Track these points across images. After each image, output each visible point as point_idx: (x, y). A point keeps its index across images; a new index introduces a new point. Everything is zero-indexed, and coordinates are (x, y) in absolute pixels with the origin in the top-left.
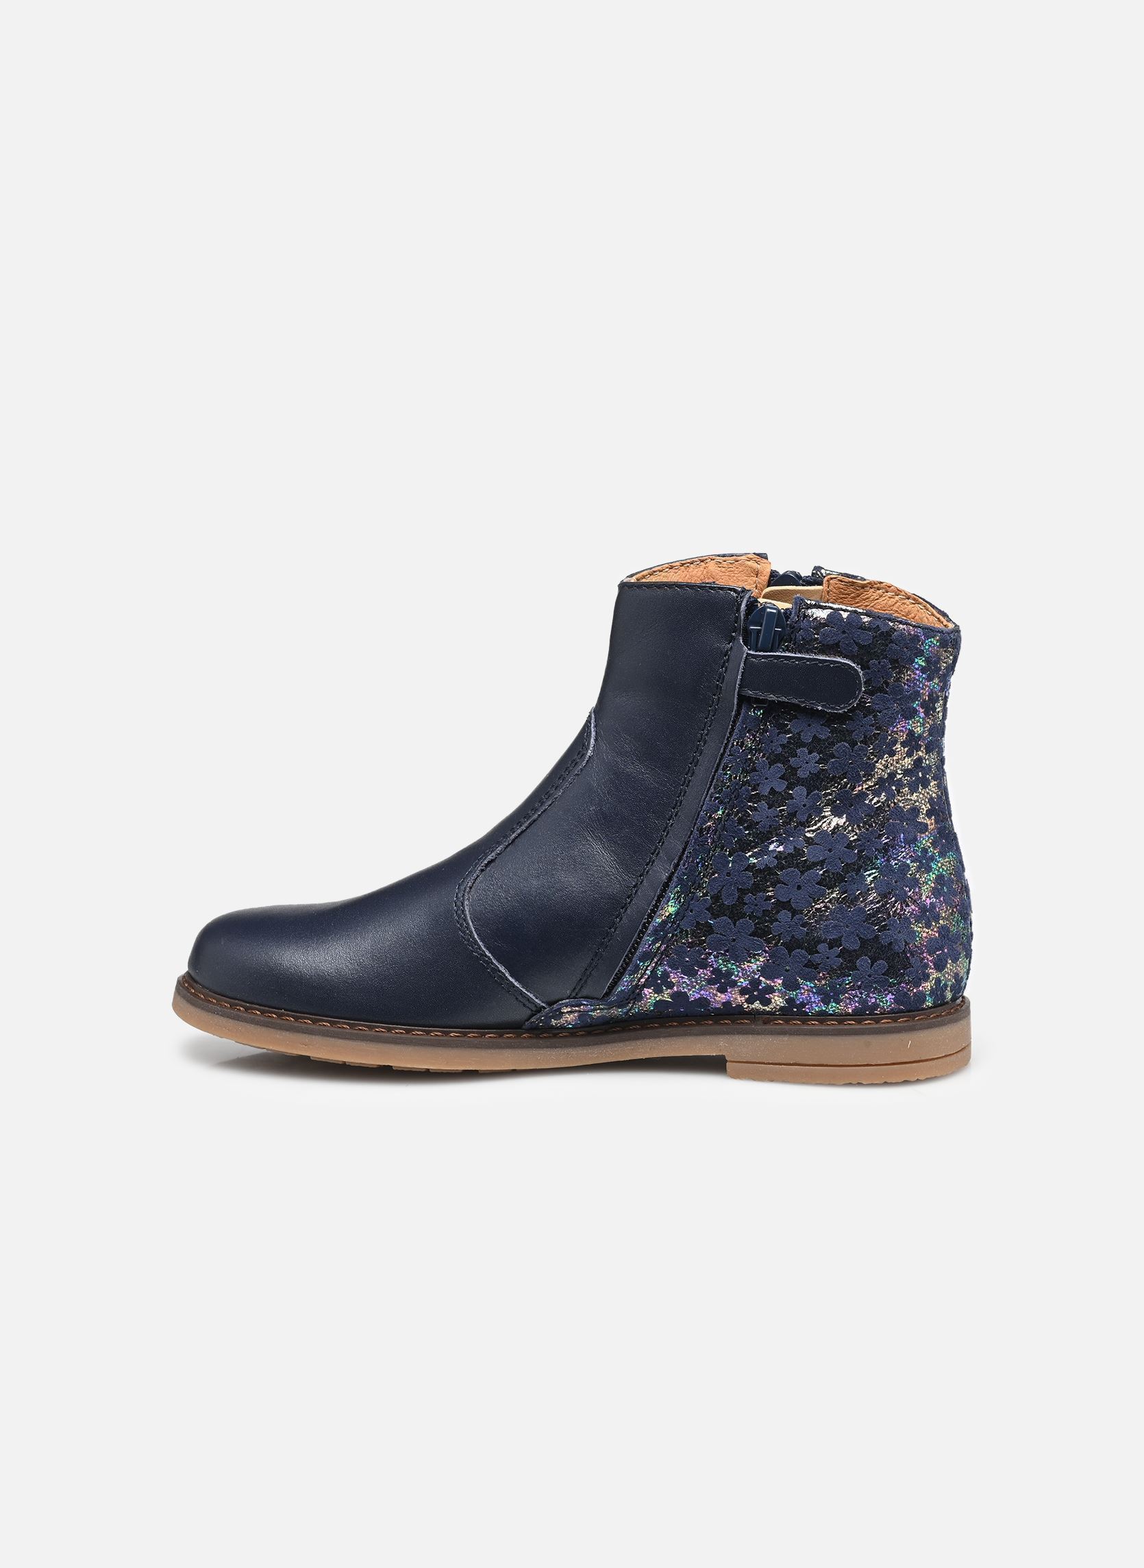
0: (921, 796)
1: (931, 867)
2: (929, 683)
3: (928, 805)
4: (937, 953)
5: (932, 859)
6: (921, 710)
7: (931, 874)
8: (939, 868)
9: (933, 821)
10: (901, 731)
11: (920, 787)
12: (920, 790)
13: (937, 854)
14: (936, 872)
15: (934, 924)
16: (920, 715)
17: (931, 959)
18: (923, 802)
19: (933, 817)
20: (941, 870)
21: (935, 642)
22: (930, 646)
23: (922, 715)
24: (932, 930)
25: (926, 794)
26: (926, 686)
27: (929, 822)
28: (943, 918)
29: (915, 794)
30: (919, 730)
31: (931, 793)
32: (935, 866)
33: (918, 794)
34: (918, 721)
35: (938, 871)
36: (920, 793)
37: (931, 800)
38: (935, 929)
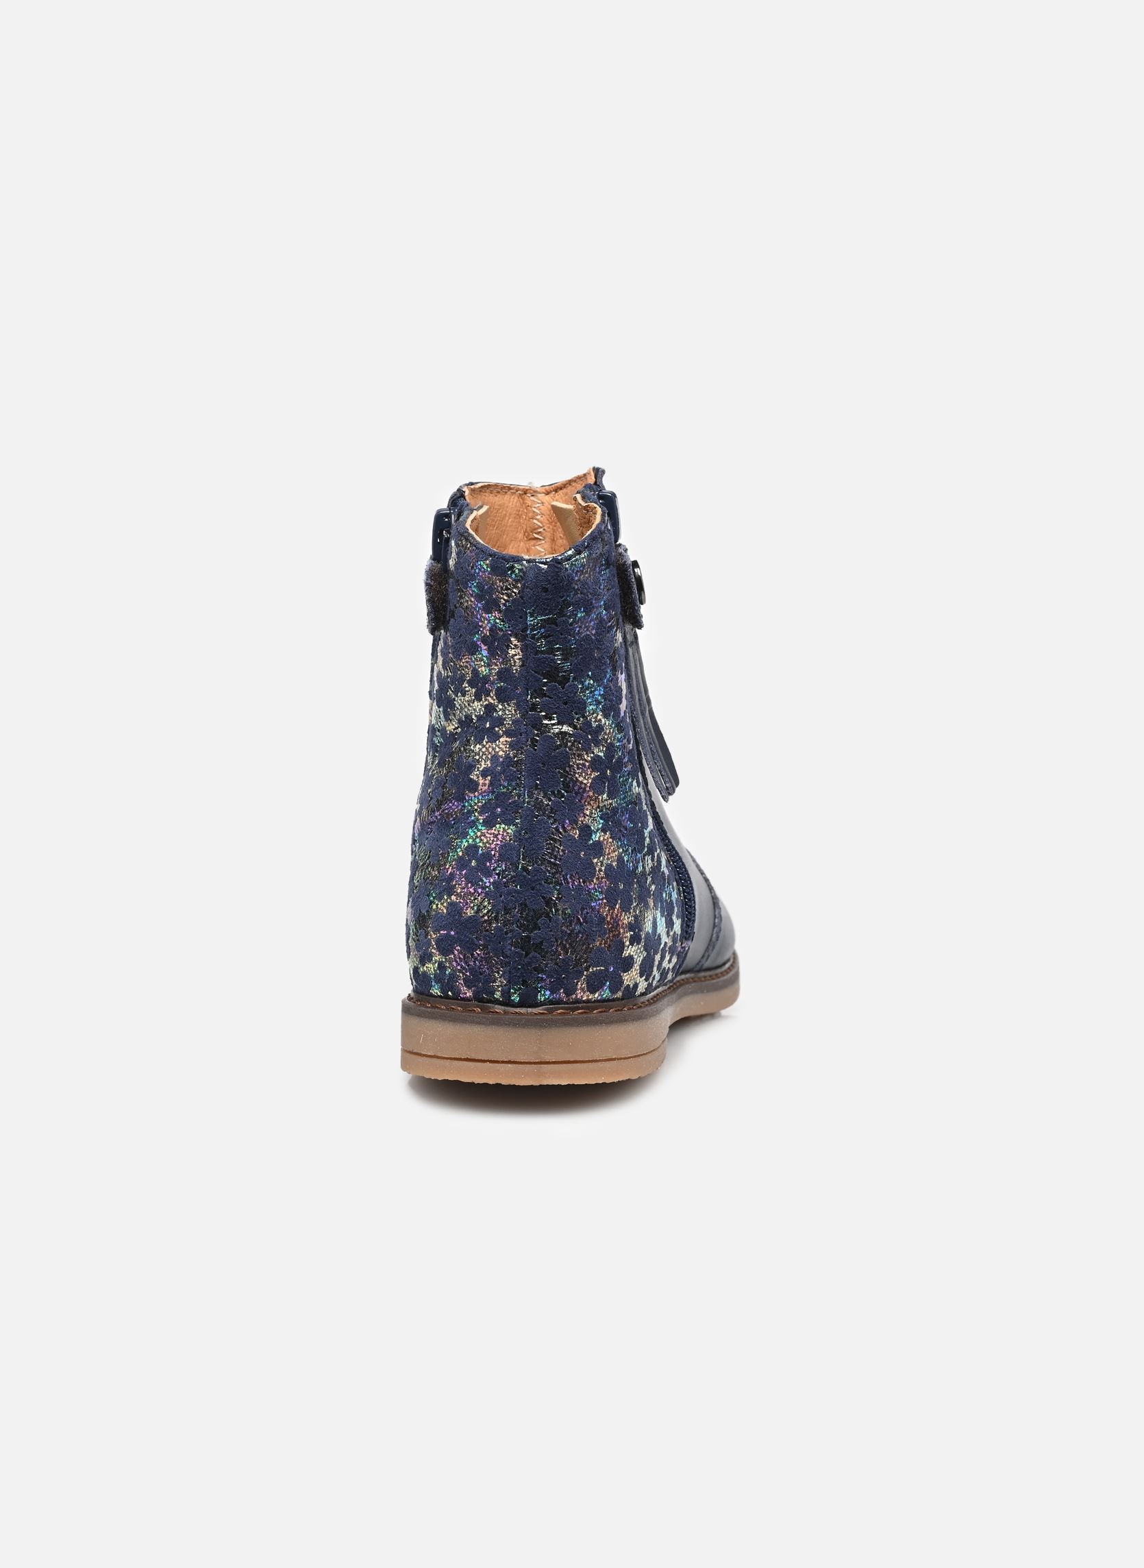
0: (484, 750)
1: (467, 834)
2: (487, 616)
3: (488, 763)
4: (442, 932)
5: (473, 824)
6: (484, 647)
7: (464, 840)
8: (477, 837)
9: (487, 782)
10: (466, 667)
11: (486, 740)
12: (485, 743)
13: (481, 821)
14: (471, 841)
15: (445, 897)
16: (483, 652)
17: (434, 936)
18: (484, 757)
19: (489, 778)
20: (478, 840)
21: (485, 567)
22: (480, 570)
23: (485, 653)
24: (442, 904)
25: (490, 750)
26: (485, 618)
27: (481, 782)
28: (458, 895)
29: (478, 746)
30: (484, 670)
31: (497, 750)
32: (472, 834)
33: (480, 747)
34: (481, 660)
35: (474, 840)
36: (484, 746)
37: (495, 758)
38: (445, 904)
